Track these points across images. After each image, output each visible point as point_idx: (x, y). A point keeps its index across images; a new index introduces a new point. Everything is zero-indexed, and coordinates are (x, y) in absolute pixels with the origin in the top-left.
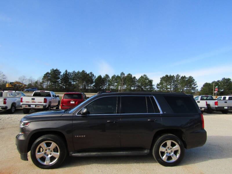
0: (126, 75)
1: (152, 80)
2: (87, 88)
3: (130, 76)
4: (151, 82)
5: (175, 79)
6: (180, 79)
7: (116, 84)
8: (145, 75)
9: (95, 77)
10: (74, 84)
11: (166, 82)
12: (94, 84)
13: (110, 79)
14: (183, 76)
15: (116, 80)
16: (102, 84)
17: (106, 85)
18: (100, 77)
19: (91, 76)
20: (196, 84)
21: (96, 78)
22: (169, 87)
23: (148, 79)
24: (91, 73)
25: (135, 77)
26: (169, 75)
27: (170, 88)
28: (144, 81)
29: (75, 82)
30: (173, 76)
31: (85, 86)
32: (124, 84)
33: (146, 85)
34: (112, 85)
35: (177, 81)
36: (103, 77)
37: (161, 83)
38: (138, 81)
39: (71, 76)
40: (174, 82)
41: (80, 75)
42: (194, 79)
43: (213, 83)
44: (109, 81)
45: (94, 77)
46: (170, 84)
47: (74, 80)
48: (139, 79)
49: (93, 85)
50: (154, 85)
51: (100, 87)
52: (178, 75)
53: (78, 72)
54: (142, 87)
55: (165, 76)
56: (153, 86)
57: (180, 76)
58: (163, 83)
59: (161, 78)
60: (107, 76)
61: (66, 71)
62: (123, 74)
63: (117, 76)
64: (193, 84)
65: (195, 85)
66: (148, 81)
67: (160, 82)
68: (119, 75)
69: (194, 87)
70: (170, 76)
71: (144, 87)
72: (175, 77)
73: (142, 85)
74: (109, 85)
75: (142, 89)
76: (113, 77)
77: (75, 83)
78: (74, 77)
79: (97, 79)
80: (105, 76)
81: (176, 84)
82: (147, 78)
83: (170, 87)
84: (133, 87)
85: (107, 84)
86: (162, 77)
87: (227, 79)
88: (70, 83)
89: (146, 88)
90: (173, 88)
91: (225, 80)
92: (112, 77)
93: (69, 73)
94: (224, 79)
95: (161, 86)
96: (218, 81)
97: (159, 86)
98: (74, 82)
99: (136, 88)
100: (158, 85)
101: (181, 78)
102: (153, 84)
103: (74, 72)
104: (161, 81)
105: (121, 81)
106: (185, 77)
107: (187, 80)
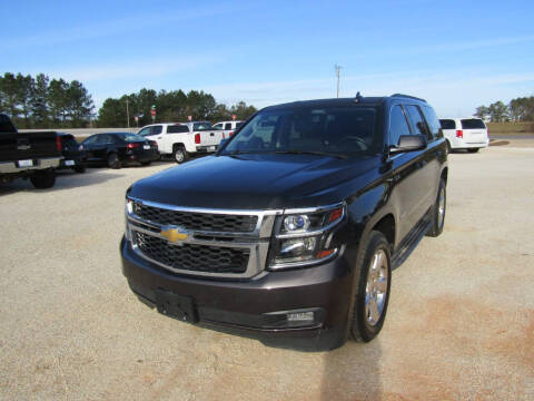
5: (36, 87)
6: (49, 88)
11: (11, 94)
14: (58, 80)
20: (92, 102)
22: (20, 107)
27: (25, 112)
30: (29, 78)
35: (41, 91)
40: (32, 94)
42: (84, 90)
46: (23, 101)
52: (42, 75)
55: (3, 76)
57: (48, 80)
64: (85, 100)
65: (88, 104)
69: (87, 108)
70: (20, 77)
72: (36, 82)
81: (40, 100)
83: (25, 107)
87: (149, 91)
90: (33, 110)
91: (146, 92)
101: (52, 83)
106: (62, 81)
107: (68, 91)
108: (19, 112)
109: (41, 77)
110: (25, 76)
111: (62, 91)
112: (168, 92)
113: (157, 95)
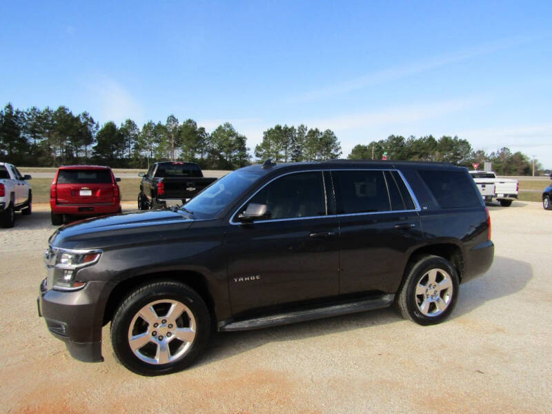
0: (181, 123)
1: (245, 138)
2: (75, 155)
3: (190, 126)
4: (241, 141)
5: (297, 136)
6: (306, 137)
7: (155, 145)
8: (228, 125)
9: (97, 126)
10: (35, 146)
11: (277, 142)
12: (95, 144)
13: (139, 133)
14: (314, 129)
15: (155, 135)
16: (116, 144)
17: (129, 147)
18: (110, 127)
19: (86, 124)
20: (340, 148)
21: (100, 129)
22: (282, 153)
23: (234, 134)
24: (85, 115)
25: (202, 129)
26: (283, 126)
27: (286, 157)
28: (227, 139)
29: (39, 138)
30: (293, 128)
31: (69, 151)
32: (176, 146)
33: (231, 147)
34: (146, 149)
35: (300, 139)
36: (119, 126)
37: (266, 145)
38: (211, 138)
39: (25, 121)
40: (293, 141)
41: (52, 121)
42: (335, 137)
43: (371, 145)
44: (136, 137)
45: (95, 125)
46: (286, 148)
47: (33, 132)
48: (212, 134)
49: (94, 148)
50: (249, 149)
51: (114, 153)
52: (302, 126)
53: (47, 110)
54: (221, 153)
55: (274, 128)
56: (247, 152)
57: (306, 130)
58: (269, 145)
59: (265, 133)
60: (130, 124)
61: (9, 107)
62: (172, 119)
63: (156, 124)
64: (334, 147)
65: (337, 150)
66: (234, 138)
67: (262, 142)
68: (164, 123)
69: (336, 154)
70: (286, 128)
71: (227, 153)
72: (297, 131)
73: (221, 148)
74: (137, 147)
75: (221, 157)
76: (147, 127)
77: (38, 141)
78: (35, 125)
79: (102, 131)
80: (124, 123)
81: (298, 147)
82: (232, 133)
83: (286, 153)
84: (199, 153)
85: (132, 146)
86: (266, 131)
87: (397, 137)
88: (24, 140)
89: (231, 157)
90: (292, 156)
91: (395, 139)
92: (145, 127)
93: (18, 112)
94: (392, 138)
95: (264, 150)
96: (382, 142)
97: (261, 150)
98: (35, 137)
99: (206, 156)
100: (258, 148)
101: (310, 132)
102: (246, 146)
103: (34, 109)
104: (265, 138)
105: (170, 137)
106: (317, 131)
107: (321, 139)
108: (281, 157)
109: (302, 128)
110: (290, 127)
111: (316, 140)
112: (417, 138)
113: (406, 141)
